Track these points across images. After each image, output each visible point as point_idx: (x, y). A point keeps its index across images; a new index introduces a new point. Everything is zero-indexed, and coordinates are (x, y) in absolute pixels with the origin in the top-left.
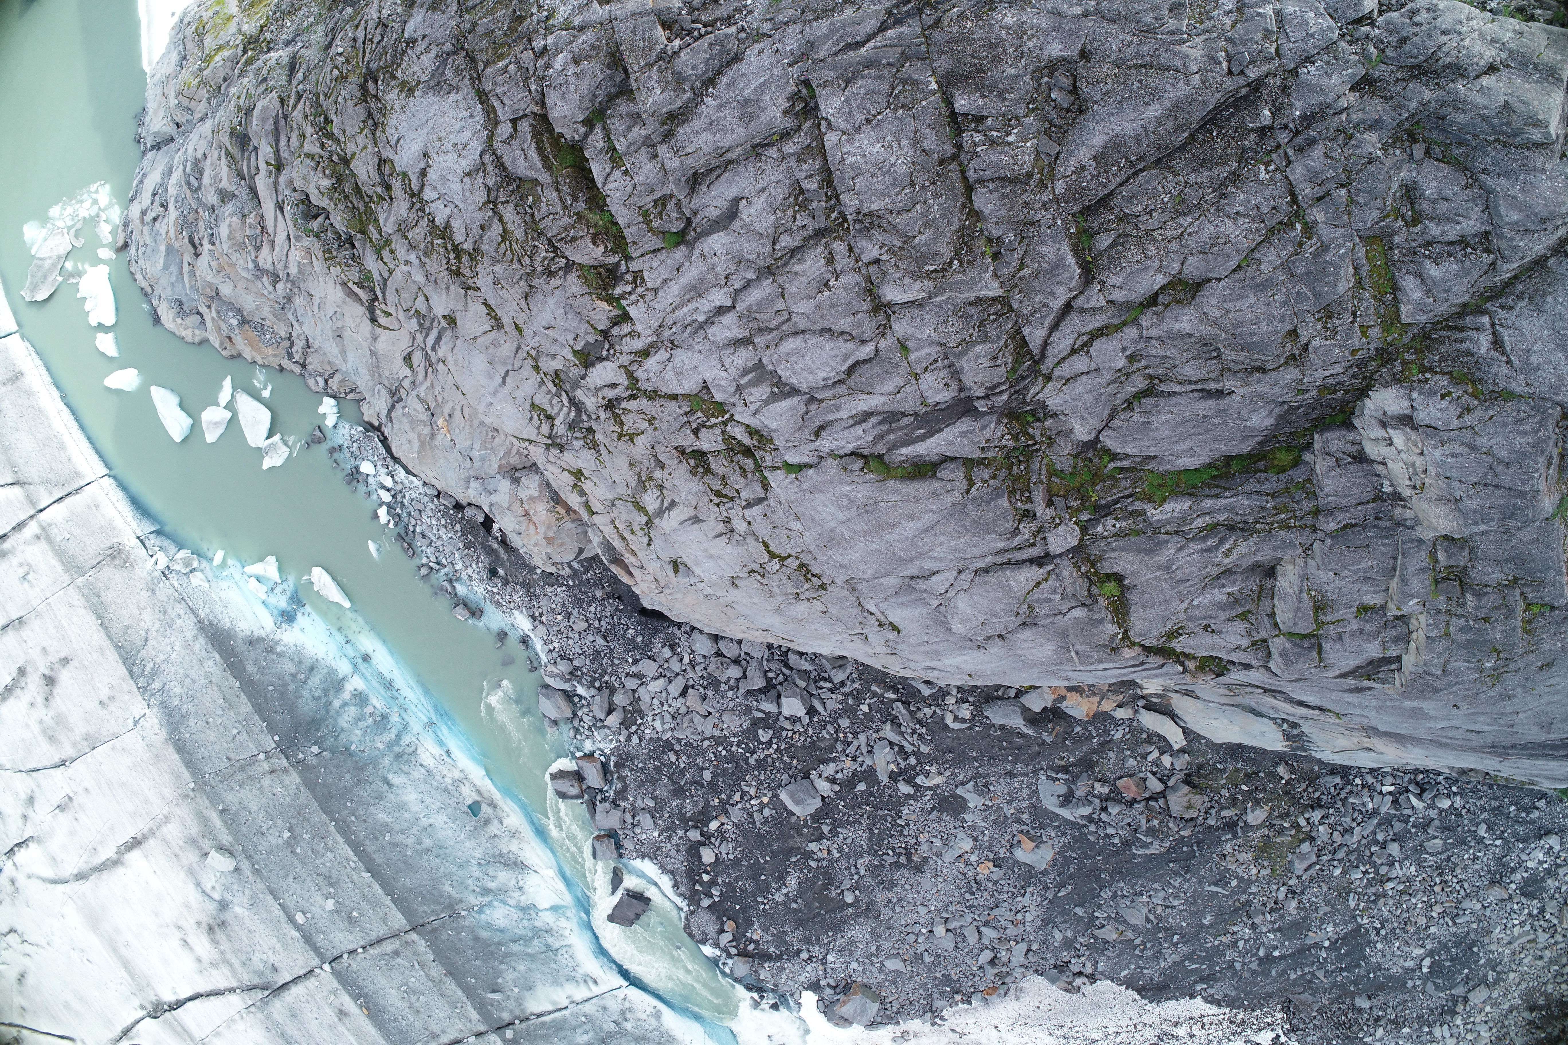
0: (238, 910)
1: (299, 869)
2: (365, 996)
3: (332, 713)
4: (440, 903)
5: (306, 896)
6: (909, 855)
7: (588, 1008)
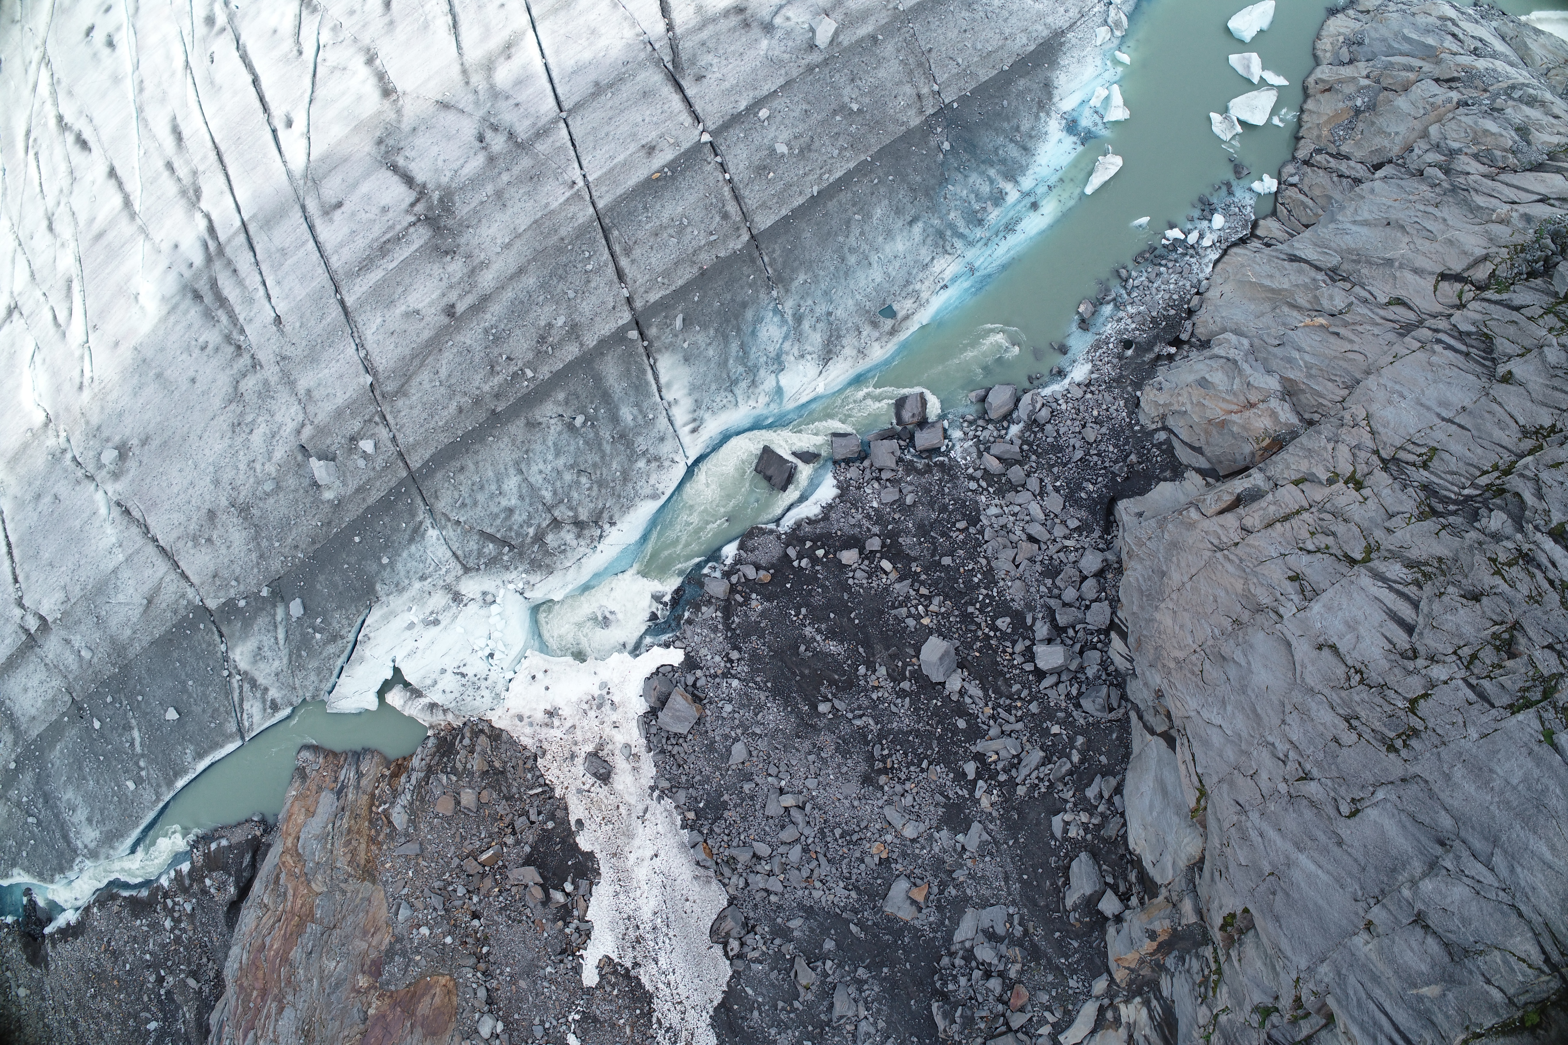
0: (764, 43)
1: (816, 117)
2: (673, 178)
3: (983, 167)
4: (784, 268)
5: (787, 122)
6: (885, 771)
7: (662, 421)
